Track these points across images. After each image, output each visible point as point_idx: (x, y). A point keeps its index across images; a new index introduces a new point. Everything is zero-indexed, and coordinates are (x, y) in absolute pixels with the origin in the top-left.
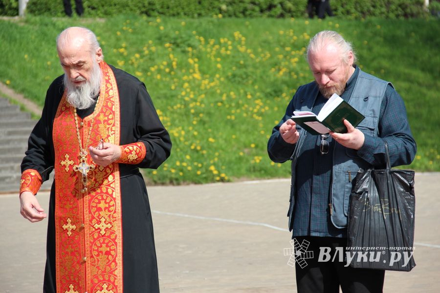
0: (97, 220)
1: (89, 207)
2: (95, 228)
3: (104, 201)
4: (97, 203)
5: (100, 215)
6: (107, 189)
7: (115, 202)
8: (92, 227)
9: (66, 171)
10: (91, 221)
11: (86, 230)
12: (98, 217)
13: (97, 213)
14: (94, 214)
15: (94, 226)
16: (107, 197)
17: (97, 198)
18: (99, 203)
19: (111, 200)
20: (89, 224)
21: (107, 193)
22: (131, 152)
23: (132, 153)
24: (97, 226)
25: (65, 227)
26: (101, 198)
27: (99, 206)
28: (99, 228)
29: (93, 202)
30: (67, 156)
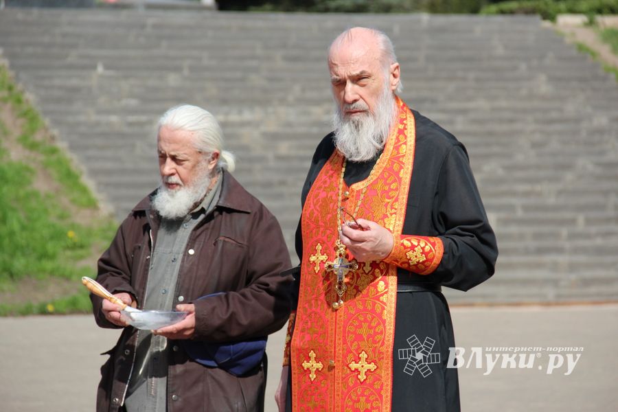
0: (354, 355)
1: (344, 331)
2: (350, 368)
3: (367, 324)
4: (356, 327)
5: (359, 347)
6: (374, 304)
7: (385, 327)
8: (346, 368)
9: (315, 271)
10: (345, 357)
11: (337, 371)
12: (356, 350)
13: (355, 344)
14: (351, 345)
15: (350, 365)
16: (373, 318)
17: (357, 319)
18: (360, 326)
19: (379, 324)
20: (343, 362)
21: (373, 311)
22: (413, 248)
23: (416, 249)
24: (353, 366)
25: (306, 365)
26: (362, 319)
27: (359, 331)
28: (356, 370)
29: (352, 324)
30: (319, 247)
